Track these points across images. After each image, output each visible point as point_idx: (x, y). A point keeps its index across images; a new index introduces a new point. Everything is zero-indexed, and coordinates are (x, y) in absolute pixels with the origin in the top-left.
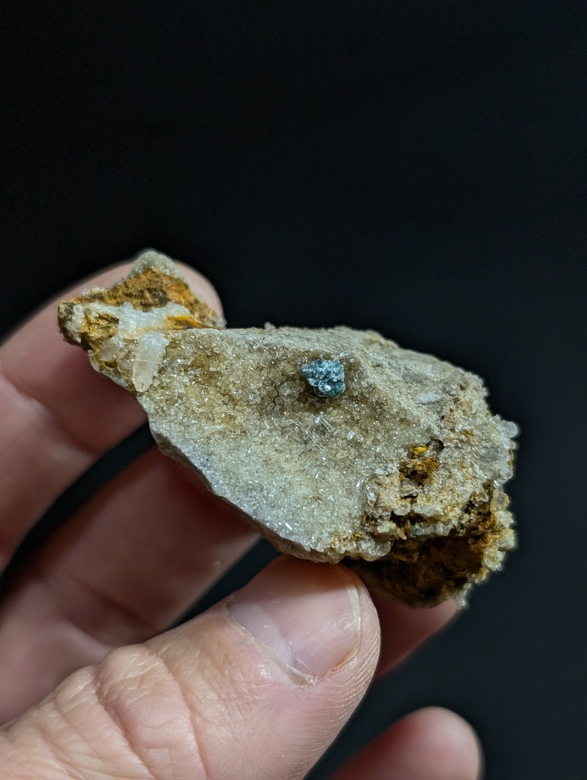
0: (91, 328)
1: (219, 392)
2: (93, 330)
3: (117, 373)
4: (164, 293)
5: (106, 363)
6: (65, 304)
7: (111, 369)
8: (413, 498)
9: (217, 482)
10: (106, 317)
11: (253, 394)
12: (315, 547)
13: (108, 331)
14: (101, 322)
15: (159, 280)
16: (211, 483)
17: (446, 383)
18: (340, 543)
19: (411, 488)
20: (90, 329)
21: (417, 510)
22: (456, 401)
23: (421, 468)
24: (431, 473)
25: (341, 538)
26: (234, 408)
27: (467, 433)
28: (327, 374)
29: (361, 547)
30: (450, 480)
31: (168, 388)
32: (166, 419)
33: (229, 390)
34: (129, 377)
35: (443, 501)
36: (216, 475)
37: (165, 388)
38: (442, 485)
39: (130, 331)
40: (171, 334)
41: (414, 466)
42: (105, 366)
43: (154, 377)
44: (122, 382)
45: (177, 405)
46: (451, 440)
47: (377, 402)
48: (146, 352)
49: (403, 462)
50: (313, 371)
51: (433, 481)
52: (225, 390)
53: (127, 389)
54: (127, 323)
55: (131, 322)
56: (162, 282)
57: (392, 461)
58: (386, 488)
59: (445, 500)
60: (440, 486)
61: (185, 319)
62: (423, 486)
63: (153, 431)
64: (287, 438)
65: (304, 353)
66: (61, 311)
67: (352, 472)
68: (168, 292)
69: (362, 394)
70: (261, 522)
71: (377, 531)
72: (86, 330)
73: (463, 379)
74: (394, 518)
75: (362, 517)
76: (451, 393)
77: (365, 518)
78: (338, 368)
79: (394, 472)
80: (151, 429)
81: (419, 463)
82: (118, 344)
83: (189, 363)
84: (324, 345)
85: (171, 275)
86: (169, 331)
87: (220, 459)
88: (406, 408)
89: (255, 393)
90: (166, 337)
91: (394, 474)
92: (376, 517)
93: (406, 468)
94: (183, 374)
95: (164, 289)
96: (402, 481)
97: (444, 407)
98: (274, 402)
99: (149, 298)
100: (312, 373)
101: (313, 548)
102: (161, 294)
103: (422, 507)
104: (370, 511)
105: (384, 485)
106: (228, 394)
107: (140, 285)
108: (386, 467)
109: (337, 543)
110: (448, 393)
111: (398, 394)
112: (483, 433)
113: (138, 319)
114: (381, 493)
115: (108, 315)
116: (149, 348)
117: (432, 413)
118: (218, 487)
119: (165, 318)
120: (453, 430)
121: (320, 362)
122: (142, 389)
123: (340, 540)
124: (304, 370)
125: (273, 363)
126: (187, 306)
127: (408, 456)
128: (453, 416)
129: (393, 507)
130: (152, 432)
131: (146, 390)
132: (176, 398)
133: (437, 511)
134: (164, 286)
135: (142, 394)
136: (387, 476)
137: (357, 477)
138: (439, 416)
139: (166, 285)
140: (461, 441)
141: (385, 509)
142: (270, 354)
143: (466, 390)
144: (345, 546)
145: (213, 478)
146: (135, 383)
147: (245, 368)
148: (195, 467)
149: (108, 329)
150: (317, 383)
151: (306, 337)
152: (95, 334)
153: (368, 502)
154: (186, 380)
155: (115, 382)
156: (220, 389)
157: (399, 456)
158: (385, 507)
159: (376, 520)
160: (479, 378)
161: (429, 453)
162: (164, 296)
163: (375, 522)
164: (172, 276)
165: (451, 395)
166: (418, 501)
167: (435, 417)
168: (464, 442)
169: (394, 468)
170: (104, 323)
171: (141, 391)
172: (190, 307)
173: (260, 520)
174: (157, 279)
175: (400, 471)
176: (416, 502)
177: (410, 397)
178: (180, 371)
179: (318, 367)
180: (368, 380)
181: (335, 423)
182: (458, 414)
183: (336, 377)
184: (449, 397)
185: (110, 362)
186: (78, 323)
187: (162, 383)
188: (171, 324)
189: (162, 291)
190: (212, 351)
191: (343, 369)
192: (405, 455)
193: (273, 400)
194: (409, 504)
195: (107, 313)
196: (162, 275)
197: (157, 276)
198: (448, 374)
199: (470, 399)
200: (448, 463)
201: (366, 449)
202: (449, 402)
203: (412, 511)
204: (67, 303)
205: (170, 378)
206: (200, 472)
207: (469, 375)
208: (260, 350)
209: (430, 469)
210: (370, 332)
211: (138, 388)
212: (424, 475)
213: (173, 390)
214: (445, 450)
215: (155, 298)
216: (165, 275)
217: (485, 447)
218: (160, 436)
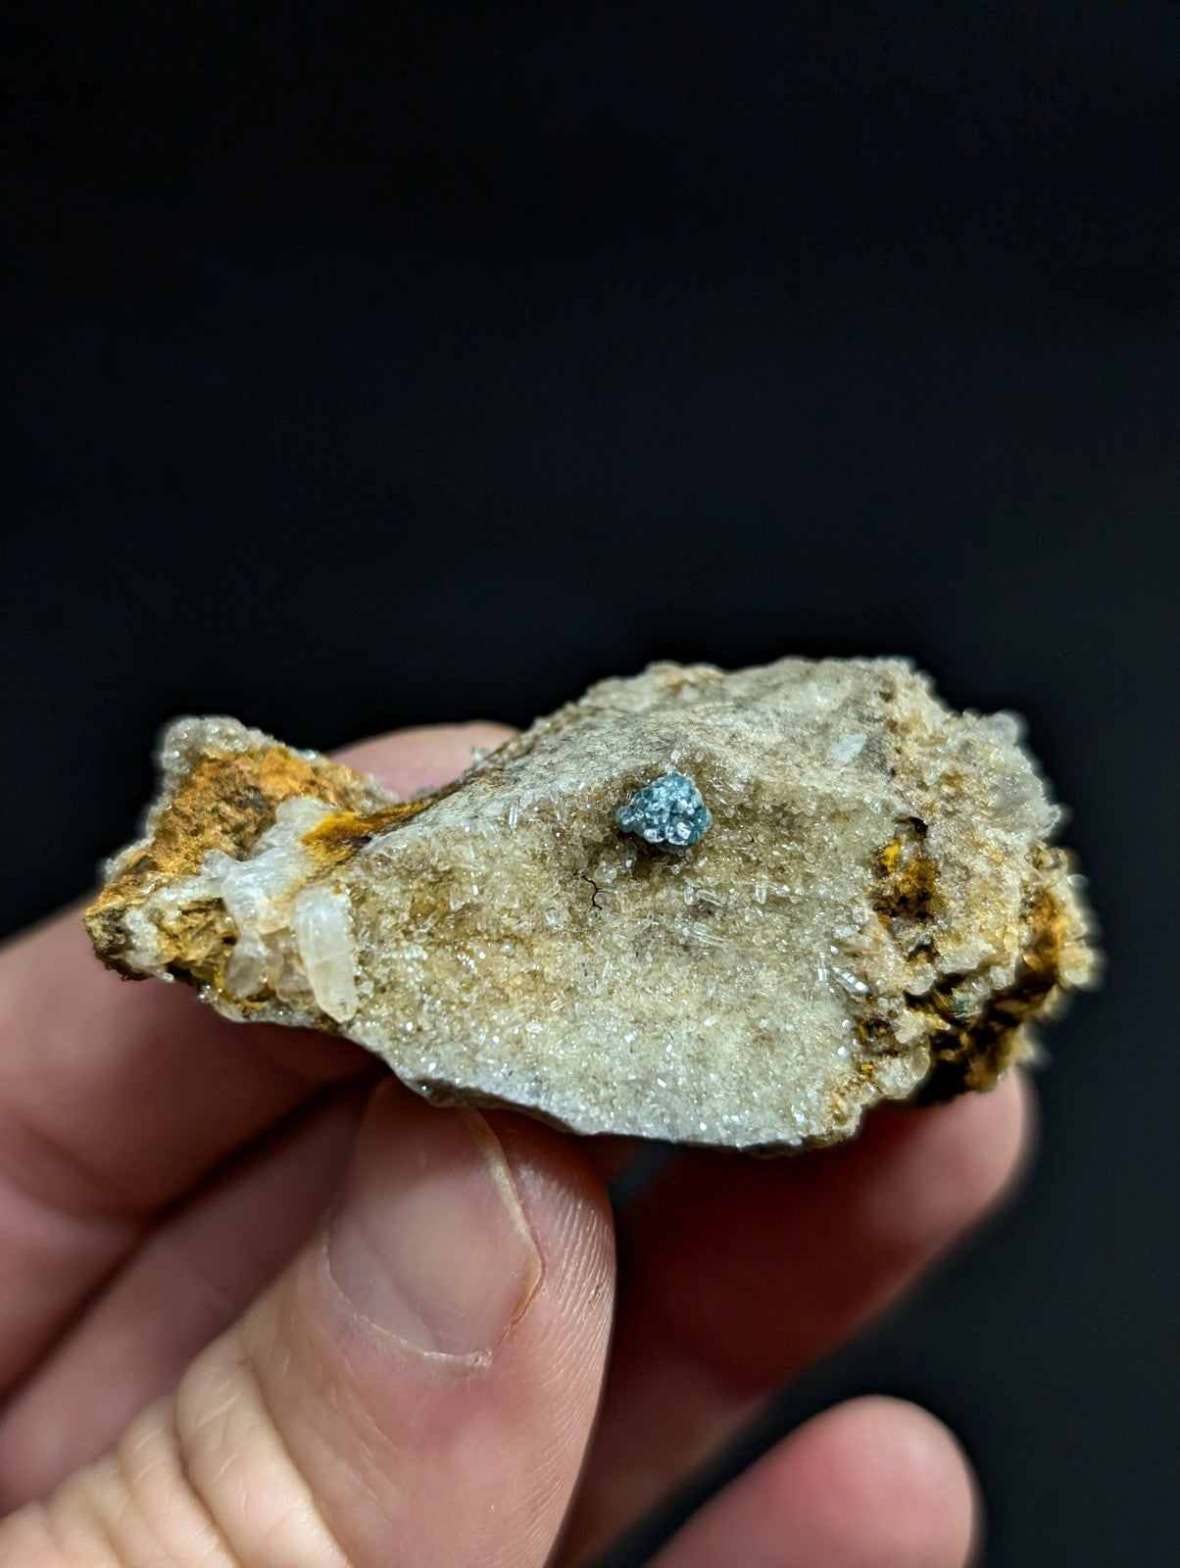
0: (180, 944)
1: (489, 941)
2: (185, 945)
3: (279, 1005)
4: (256, 789)
5: (250, 998)
6: (97, 916)
7: (265, 1004)
8: (928, 951)
9: (576, 1111)
10: (196, 907)
11: (552, 911)
12: (808, 1131)
13: (215, 932)
14: (191, 921)
15: (233, 769)
16: (566, 1120)
17: (856, 702)
18: (845, 1100)
19: (915, 933)
20: (179, 948)
21: (948, 967)
22: (892, 726)
23: (907, 887)
24: (931, 886)
25: (843, 1090)
26: (530, 955)
27: (948, 778)
28: (672, 808)
29: (884, 1086)
30: (972, 882)
31: (394, 985)
32: (420, 1045)
33: (507, 929)
34: (308, 1004)
35: (984, 927)
36: (568, 1100)
37: (388, 988)
38: (962, 899)
39: (263, 915)
40: (341, 879)
41: (896, 889)
42: (251, 1004)
43: (357, 979)
44: (299, 1018)
45: (425, 1007)
46: (930, 808)
47: (773, 807)
48: (319, 941)
49: (874, 893)
50: (645, 817)
51: (945, 900)
52: (498, 932)
53: (317, 1027)
54: (245, 901)
55: (251, 892)
56: (241, 772)
57: (853, 901)
58: (871, 958)
59: (985, 923)
60: (962, 903)
61: (332, 826)
62: (932, 917)
63: (409, 1080)
64: (649, 958)
65: (604, 788)
66: (95, 935)
67: (796, 958)
68: (262, 784)
69: (741, 807)
70: (691, 1139)
71: (898, 1043)
72: (174, 953)
73: (878, 678)
74: (913, 1002)
75: (856, 1030)
76: (877, 717)
77: (862, 1029)
78: (686, 787)
79: (867, 918)
80: (402, 1079)
81: (900, 879)
82: (258, 953)
83: (406, 916)
84: (626, 752)
85: (250, 747)
86: (334, 873)
87: (557, 1066)
88: (828, 791)
89: (552, 908)
90: (338, 891)
91: (868, 922)
92: (883, 1019)
93: (883, 898)
94: (404, 943)
95: (252, 784)
96: (889, 928)
97: (884, 751)
98: (594, 905)
99: (232, 815)
100: (645, 819)
101: (805, 1135)
102: (251, 795)
103: (954, 957)
104: (868, 1013)
105: (864, 952)
106: (506, 936)
107: (205, 799)
108: (850, 917)
109: (840, 1102)
110: (871, 719)
111: (796, 772)
112: (975, 765)
113: (260, 879)
114: (869, 970)
115: (198, 902)
116: (321, 931)
117: (870, 774)
118: (584, 1119)
119: (300, 845)
120: (922, 786)
121: (649, 794)
122: (346, 1013)
123: (843, 1095)
124: (626, 822)
125: (558, 835)
126: (307, 791)
127: (875, 874)
128: (907, 759)
129: (903, 986)
130: (407, 1084)
131: (354, 1011)
132: (418, 997)
133: (983, 952)
134: (248, 776)
135: (350, 1024)
136: (860, 932)
137: (809, 962)
138: (886, 773)
139: (250, 772)
140: (948, 799)
141: (892, 996)
142: (545, 821)
143: (896, 697)
144: (855, 1099)
145: (564, 1108)
146: (326, 1009)
147: (513, 872)
148: (522, 1107)
149: (212, 928)
150: (662, 834)
151: (583, 752)
152: (196, 953)
153: (852, 996)
154: (419, 952)
155: (286, 1024)
156: (490, 935)
157: (860, 883)
158: (888, 991)
159: (886, 1025)
160: (899, 661)
161: (907, 851)
162: (258, 797)
163: (886, 1028)
164: (252, 750)
165: (877, 720)
166: (940, 951)
167: (881, 778)
168: (952, 798)
169: (865, 912)
170: (197, 920)
171: (348, 1017)
172: (312, 789)
173: (688, 1137)
174: (227, 771)
175: (874, 910)
176: (937, 954)
177: (816, 764)
178: (397, 941)
179: (650, 805)
180: (740, 775)
181: (720, 884)
182: (913, 750)
183: (690, 805)
184: (877, 725)
185: (257, 992)
186: (149, 947)
187: (377, 982)
188: (320, 854)
189: (249, 788)
190: (435, 871)
191: (694, 784)
192: (870, 876)
193: (591, 902)
194: (929, 965)
195: (195, 899)
196: (233, 757)
197: (224, 764)
198: (848, 683)
199: (913, 711)
200: (949, 853)
201: (799, 904)
202: (885, 737)
203: (940, 974)
204: (101, 914)
205: (384, 962)
206: (535, 1110)
207: (881, 665)
208: (523, 823)
209: (926, 879)
210: (653, 668)
211: (339, 1017)
212: (921, 895)
213: (405, 983)
214: (930, 829)
215: (245, 808)
216: (238, 755)
217: (994, 788)
218: (425, 1081)
